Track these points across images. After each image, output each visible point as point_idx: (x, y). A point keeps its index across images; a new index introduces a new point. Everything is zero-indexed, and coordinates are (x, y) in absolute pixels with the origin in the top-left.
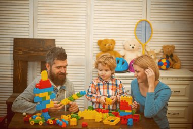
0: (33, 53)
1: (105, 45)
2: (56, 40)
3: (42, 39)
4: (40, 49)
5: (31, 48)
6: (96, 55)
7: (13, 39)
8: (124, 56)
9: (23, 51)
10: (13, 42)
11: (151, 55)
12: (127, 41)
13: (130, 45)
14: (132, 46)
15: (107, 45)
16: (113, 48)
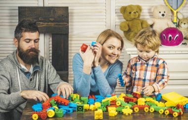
0: (42, 24)
1: (130, 13)
2: (69, 8)
3: (52, 7)
4: (50, 19)
5: (40, 19)
6: (119, 24)
7: (17, 8)
8: (152, 26)
10: (17, 11)
11: (185, 24)
12: (156, 7)
13: (160, 12)
14: (162, 13)
15: (132, 13)
16: (139, 16)
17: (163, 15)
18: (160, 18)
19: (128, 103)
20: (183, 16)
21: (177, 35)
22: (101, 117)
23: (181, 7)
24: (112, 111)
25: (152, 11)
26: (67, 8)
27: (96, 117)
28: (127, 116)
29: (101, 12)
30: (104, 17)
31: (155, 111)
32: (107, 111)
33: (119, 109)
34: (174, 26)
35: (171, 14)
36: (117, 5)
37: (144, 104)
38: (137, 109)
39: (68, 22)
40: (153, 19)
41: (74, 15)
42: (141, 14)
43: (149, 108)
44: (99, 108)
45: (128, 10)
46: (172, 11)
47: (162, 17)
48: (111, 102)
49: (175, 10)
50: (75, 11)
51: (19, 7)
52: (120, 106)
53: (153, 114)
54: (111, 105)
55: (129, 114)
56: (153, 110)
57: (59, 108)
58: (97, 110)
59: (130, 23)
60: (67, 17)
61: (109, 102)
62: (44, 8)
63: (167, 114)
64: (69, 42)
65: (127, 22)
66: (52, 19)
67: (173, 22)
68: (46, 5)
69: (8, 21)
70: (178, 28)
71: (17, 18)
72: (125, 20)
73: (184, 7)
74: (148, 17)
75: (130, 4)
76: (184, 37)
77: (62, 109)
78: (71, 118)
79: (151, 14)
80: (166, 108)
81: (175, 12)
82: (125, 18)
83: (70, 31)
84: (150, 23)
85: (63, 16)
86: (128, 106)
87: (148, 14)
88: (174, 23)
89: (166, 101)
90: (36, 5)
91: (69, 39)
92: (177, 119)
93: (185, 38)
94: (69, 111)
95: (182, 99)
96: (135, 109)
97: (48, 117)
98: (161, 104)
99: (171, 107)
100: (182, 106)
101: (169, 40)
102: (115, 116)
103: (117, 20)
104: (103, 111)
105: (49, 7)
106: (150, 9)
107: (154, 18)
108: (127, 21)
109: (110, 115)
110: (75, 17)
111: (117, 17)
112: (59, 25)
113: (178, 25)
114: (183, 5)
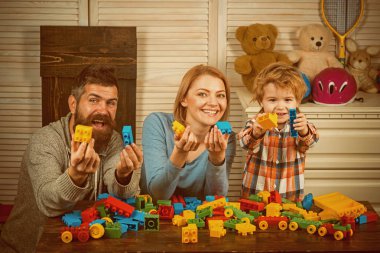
0: (87, 61)
1: (255, 39)
2: (138, 30)
3: (105, 27)
4: (102, 50)
5: (82, 50)
6: (233, 60)
7: (39, 29)
8: (297, 64)
9: (62, 57)
10: (38, 35)
11: (360, 61)
12: (305, 29)
13: (313, 39)
14: (317, 40)
15: (259, 39)
16: (272, 45)
17: (318, 44)
18: (313, 50)
19: (248, 212)
20: (358, 46)
21: (346, 83)
22: (195, 238)
23: (353, 29)
24: (217, 228)
25: (298, 35)
26: (133, 30)
27: (185, 239)
28: (244, 237)
29: (198, 38)
30: (206, 48)
31: (299, 229)
32: (207, 227)
33: (229, 224)
34: (339, 65)
35: (333, 43)
36: (230, 24)
37: (277, 216)
38: (264, 224)
39: (135, 57)
40: (299, 52)
41: (148, 42)
42: (277, 42)
43: (288, 223)
44: (192, 221)
45: (251, 35)
46: (335, 36)
47: (317, 48)
48: (214, 210)
49: (342, 35)
50: (149, 36)
51: (41, 27)
52: (233, 217)
53: (296, 235)
54: (214, 216)
55: (248, 234)
56: (296, 226)
57: (114, 220)
58: (186, 225)
59: (255, 60)
60: (134, 46)
61: (211, 210)
62: (89, 28)
63: (322, 235)
64: (138, 95)
65: (250, 57)
66: (105, 51)
67: (337, 57)
68: (94, 23)
69: (20, 53)
70: (347, 69)
71: (39, 47)
72: (245, 54)
73: (360, 28)
74: (290, 48)
75: (254, 23)
76: (358, 86)
77: (119, 222)
78: (137, 240)
79: (296, 43)
80: (320, 223)
81: (342, 38)
82: (245, 50)
83: (138, 74)
84: (293, 58)
85: (125, 44)
86: (248, 218)
87: (289, 42)
88: (340, 60)
89: (322, 210)
90: (75, 24)
91: (138, 88)
92: (341, 244)
93: (361, 89)
94: (134, 226)
95: (352, 205)
96: (261, 224)
97: (91, 239)
98: (311, 216)
99: (331, 222)
100: (351, 219)
101: (328, 92)
102: (222, 237)
103: (230, 54)
104: (199, 228)
105: (99, 28)
106: (293, 33)
107: (301, 49)
108: (249, 54)
109: (212, 235)
110: (149, 48)
111: (229, 48)
112: (118, 61)
113: (348, 64)
114: (357, 25)
